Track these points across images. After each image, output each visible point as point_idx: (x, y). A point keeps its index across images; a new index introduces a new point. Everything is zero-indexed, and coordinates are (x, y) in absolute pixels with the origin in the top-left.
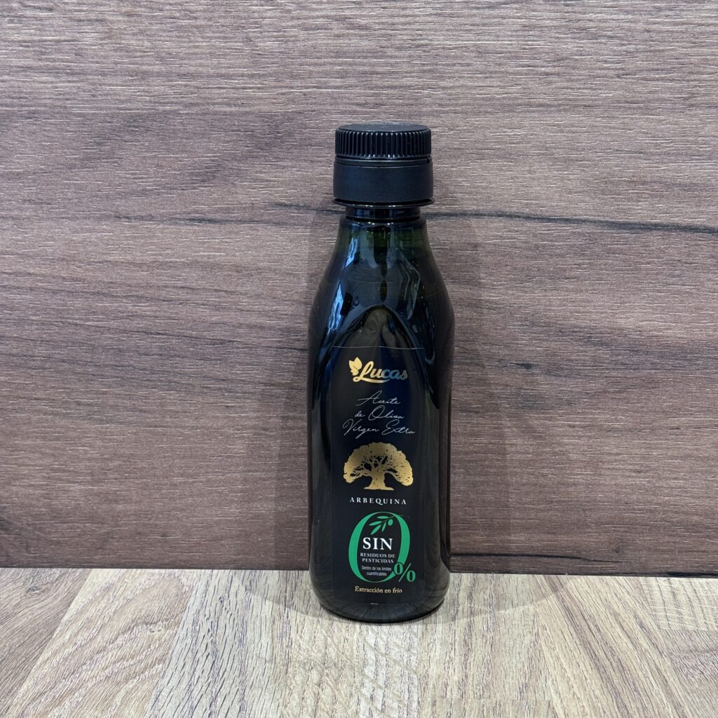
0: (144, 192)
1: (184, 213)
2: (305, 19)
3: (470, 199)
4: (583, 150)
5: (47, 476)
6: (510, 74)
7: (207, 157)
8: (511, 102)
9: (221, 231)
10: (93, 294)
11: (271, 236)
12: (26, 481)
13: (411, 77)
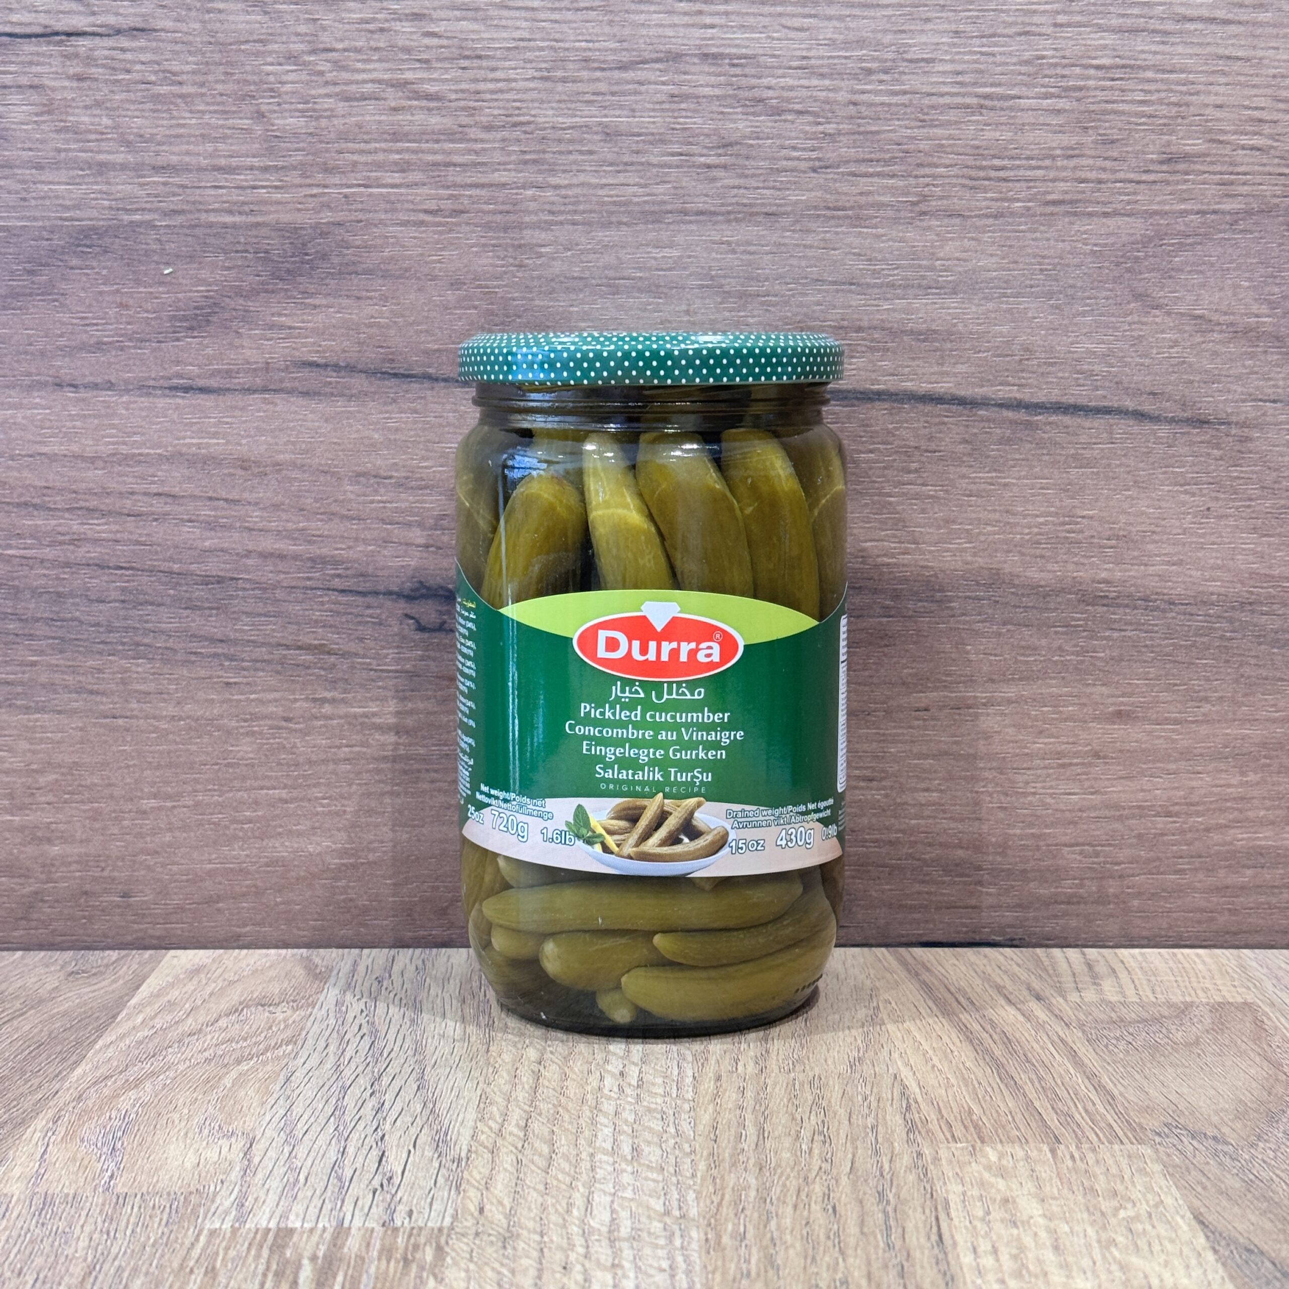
0: (99, 346)
1: (162, 377)
2: (345, 84)
4: (767, 279)
6: (654, 165)
7: (197, 291)
8: (656, 208)
10: (18, 505)
11: (296, 413)
13: (505, 170)
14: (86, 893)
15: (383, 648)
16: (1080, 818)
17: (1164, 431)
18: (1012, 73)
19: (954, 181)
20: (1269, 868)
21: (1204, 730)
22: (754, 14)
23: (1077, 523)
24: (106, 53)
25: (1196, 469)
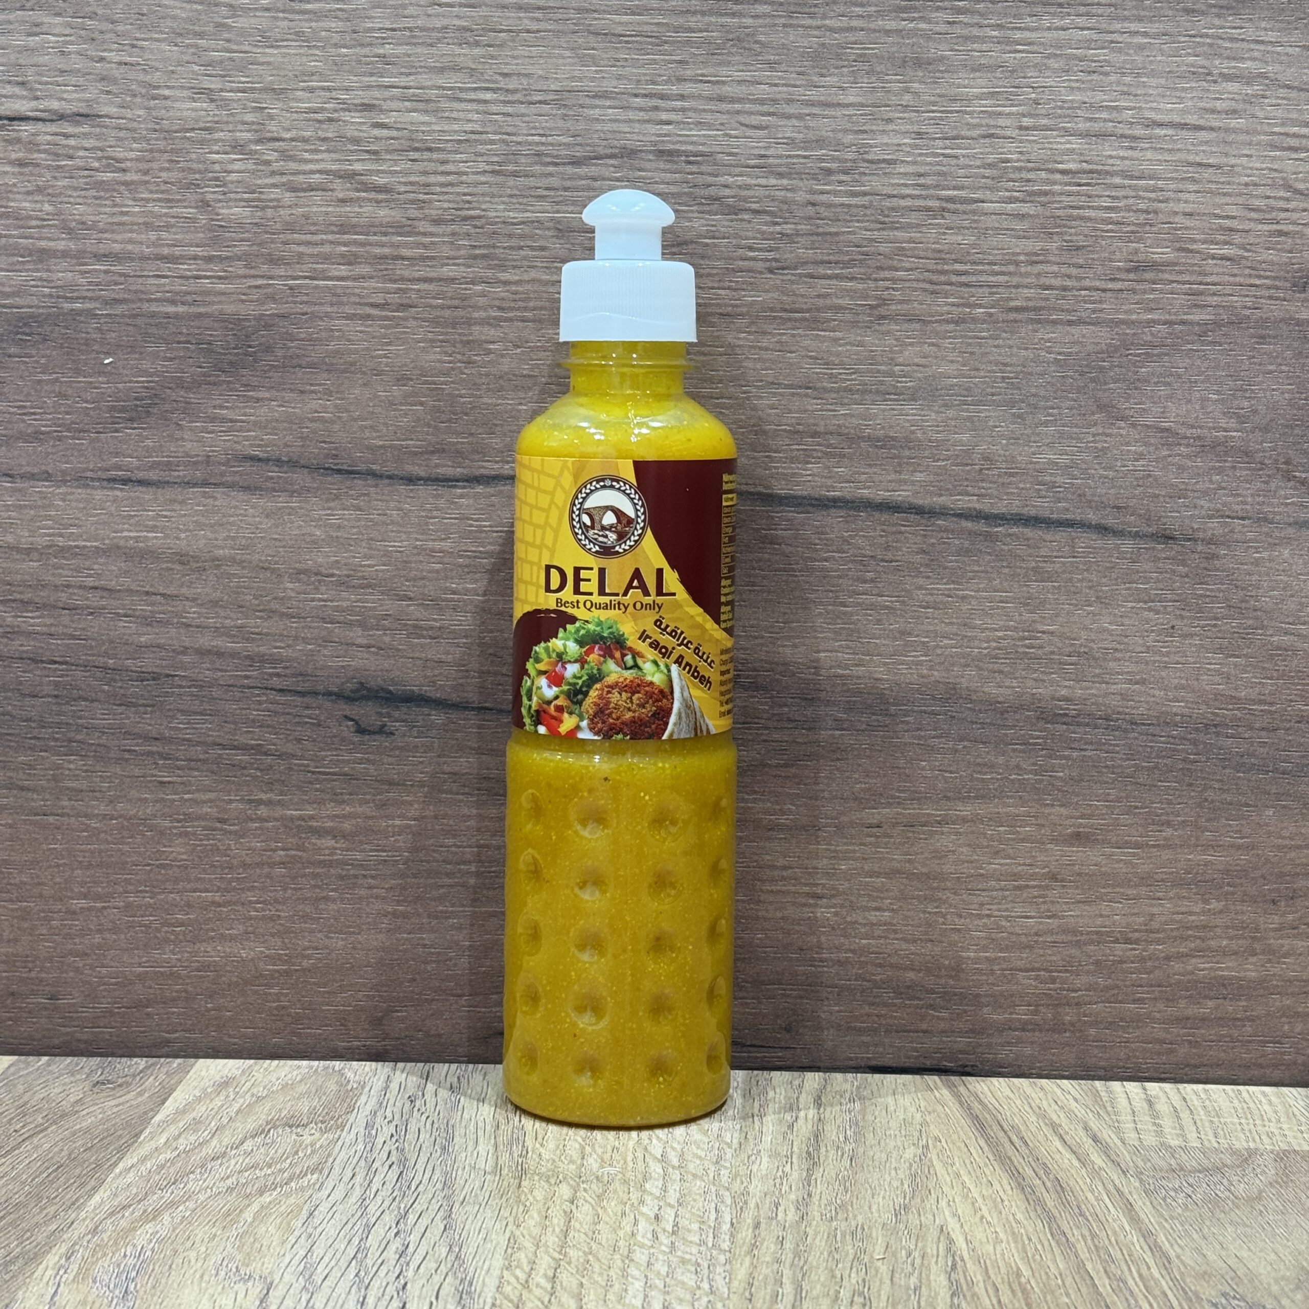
0: (37, 436)
1: (100, 469)
2: (291, 174)
4: (720, 382)
7: (138, 382)
9: (156, 499)
11: (236, 507)
13: (454, 265)
14: (13, 994)
15: (322, 750)
16: (1036, 942)
17: (1127, 545)
18: (976, 176)
19: (915, 285)
20: (1231, 999)
21: (1166, 855)
22: (712, 111)
23: (1038, 638)
24: (49, 138)
25: (1161, 586)
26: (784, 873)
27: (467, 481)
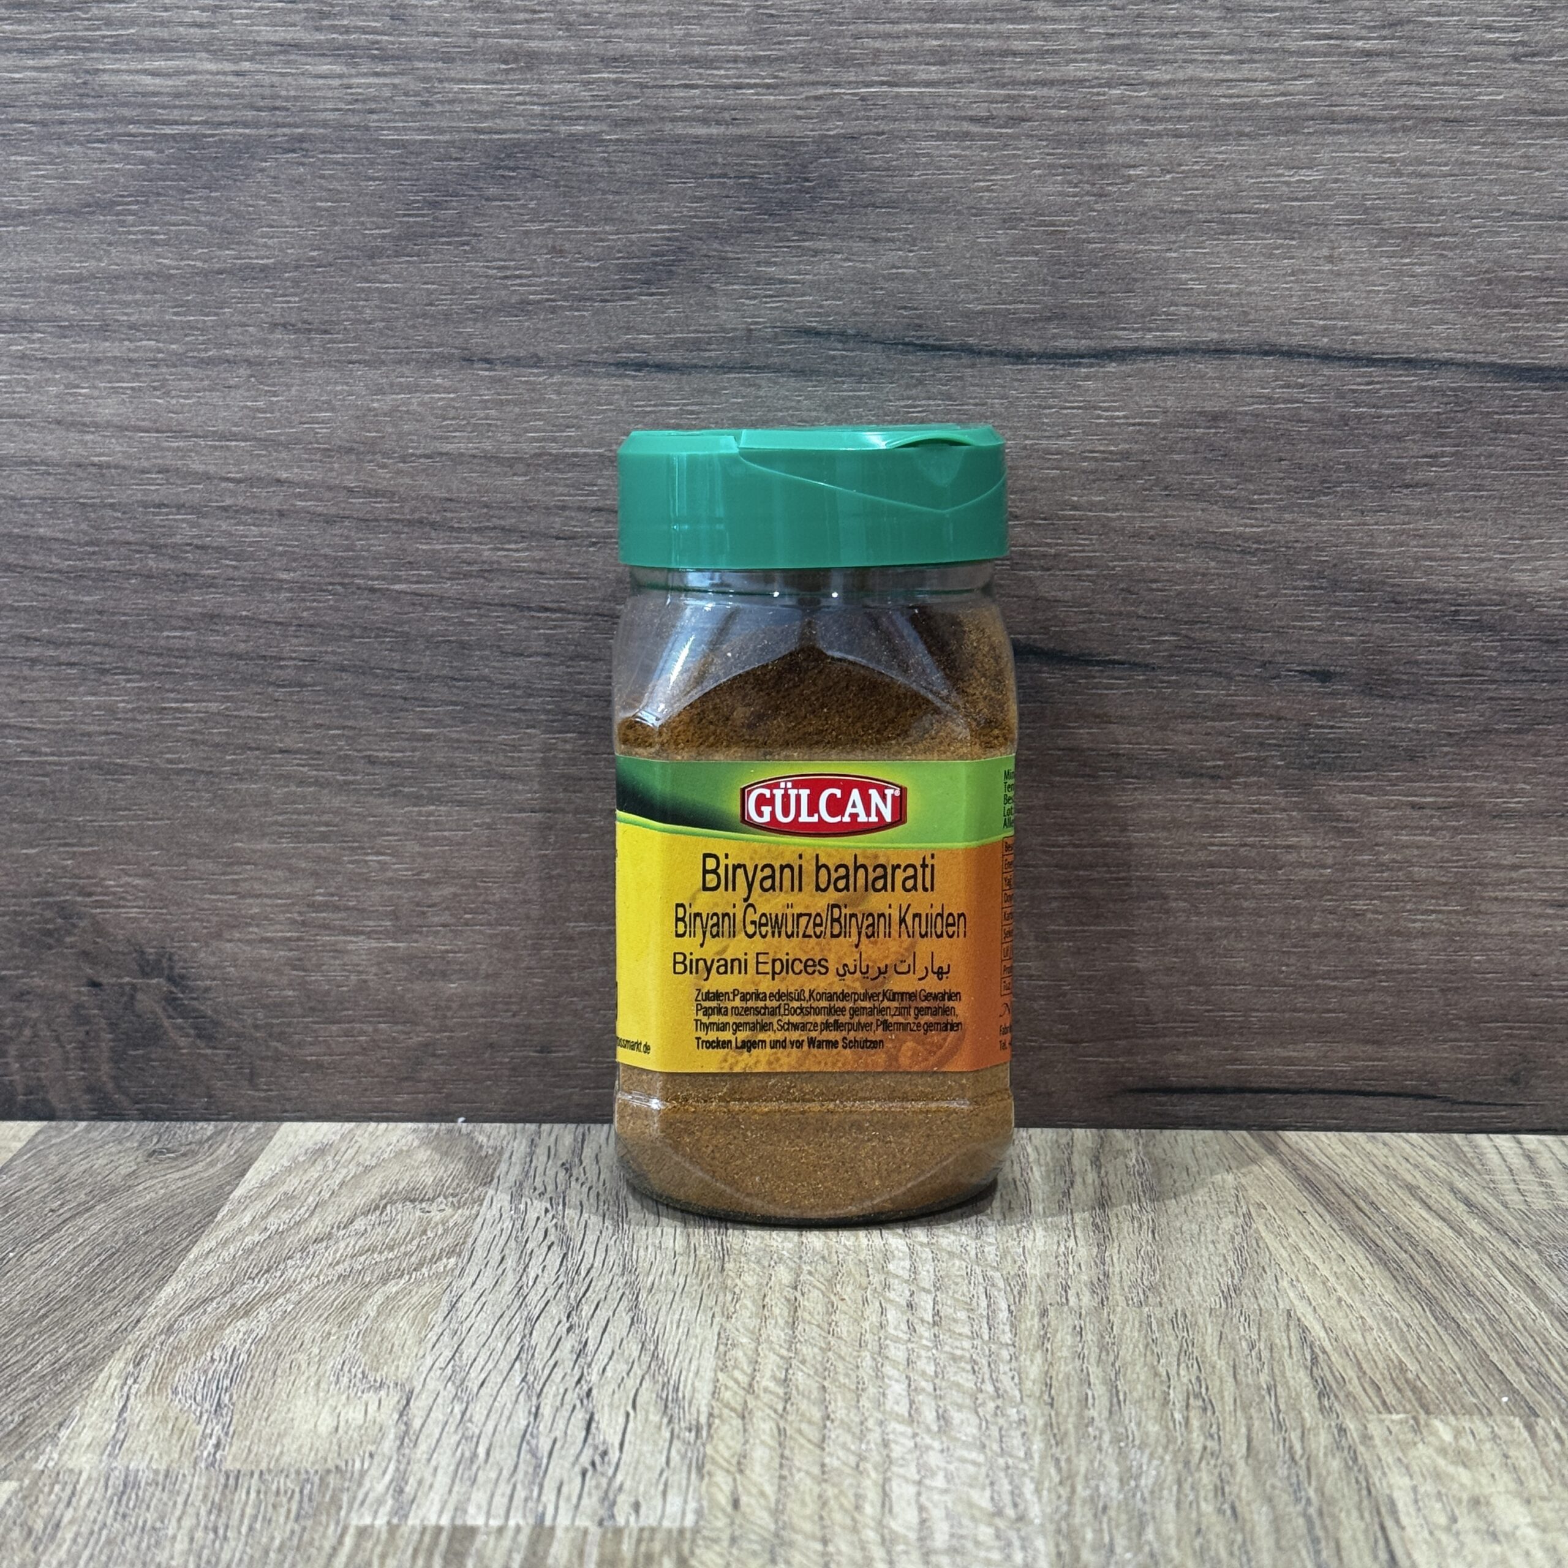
0: (523, 307)
1: (606, 349)
3: (1204, 319)
4: (1443, 213)
5: (299, 918)
6: (1291, 53)
7: (657, 231)
8: (1292, 113)
10: (410, 523)
11: (785, 398)
12: (256, 930)
13: (1083, 60)
14: (491, 1046)
26: (1514, 875)
27: (1095, 356)
